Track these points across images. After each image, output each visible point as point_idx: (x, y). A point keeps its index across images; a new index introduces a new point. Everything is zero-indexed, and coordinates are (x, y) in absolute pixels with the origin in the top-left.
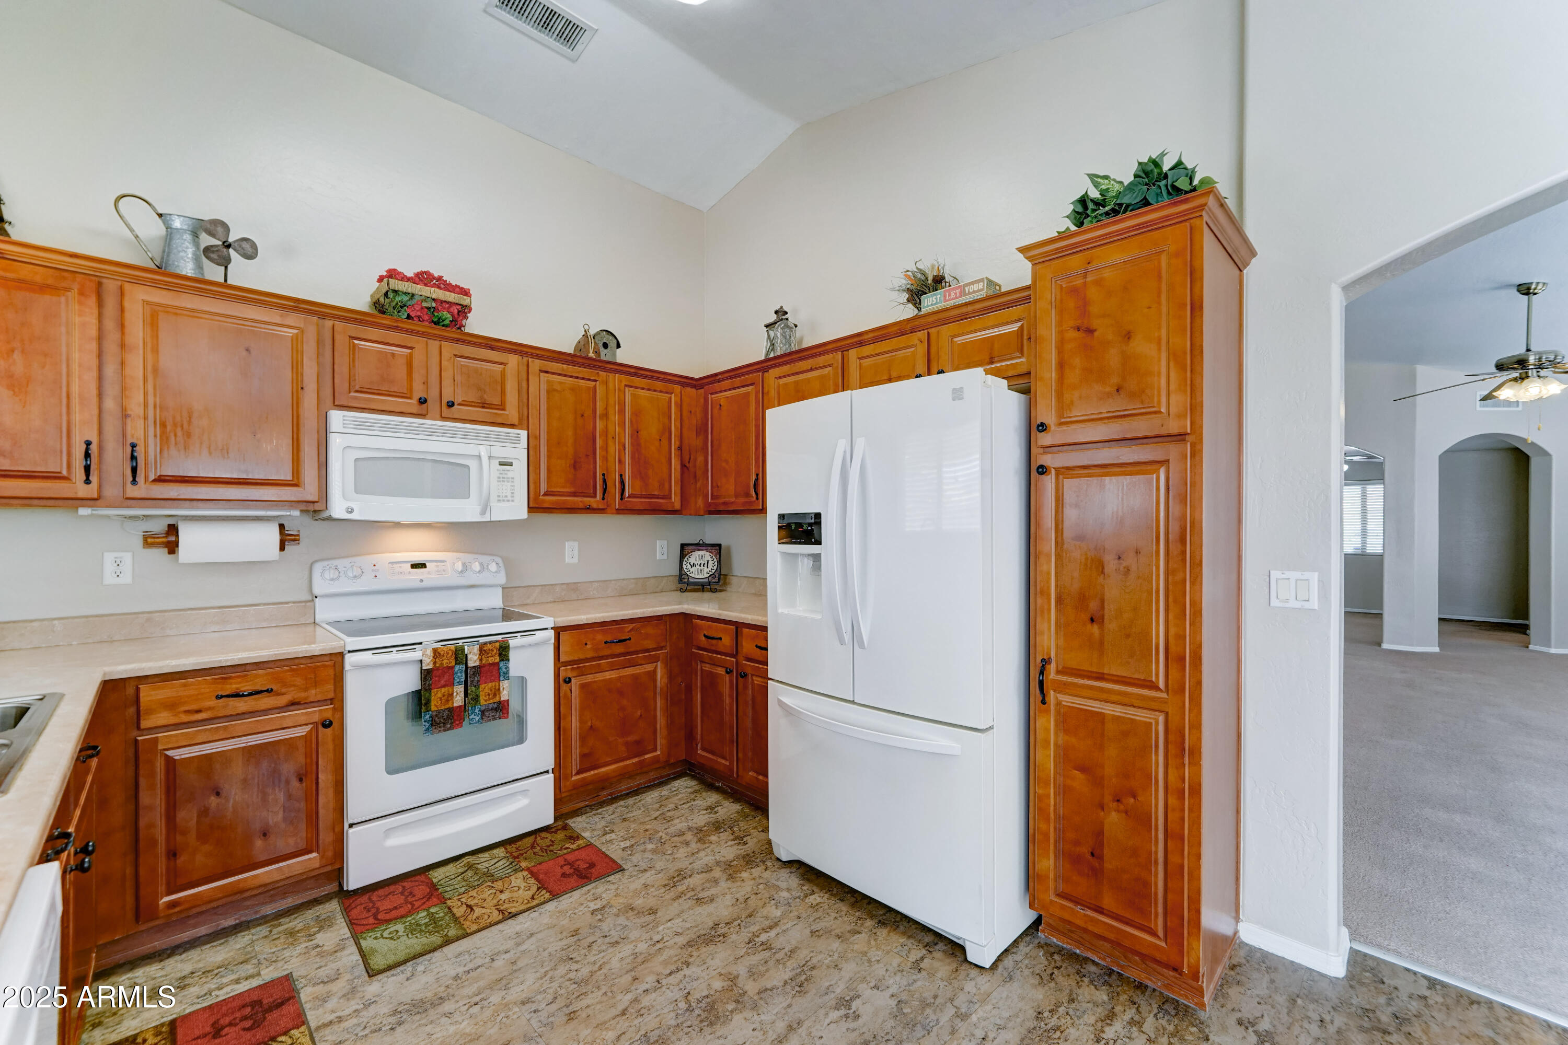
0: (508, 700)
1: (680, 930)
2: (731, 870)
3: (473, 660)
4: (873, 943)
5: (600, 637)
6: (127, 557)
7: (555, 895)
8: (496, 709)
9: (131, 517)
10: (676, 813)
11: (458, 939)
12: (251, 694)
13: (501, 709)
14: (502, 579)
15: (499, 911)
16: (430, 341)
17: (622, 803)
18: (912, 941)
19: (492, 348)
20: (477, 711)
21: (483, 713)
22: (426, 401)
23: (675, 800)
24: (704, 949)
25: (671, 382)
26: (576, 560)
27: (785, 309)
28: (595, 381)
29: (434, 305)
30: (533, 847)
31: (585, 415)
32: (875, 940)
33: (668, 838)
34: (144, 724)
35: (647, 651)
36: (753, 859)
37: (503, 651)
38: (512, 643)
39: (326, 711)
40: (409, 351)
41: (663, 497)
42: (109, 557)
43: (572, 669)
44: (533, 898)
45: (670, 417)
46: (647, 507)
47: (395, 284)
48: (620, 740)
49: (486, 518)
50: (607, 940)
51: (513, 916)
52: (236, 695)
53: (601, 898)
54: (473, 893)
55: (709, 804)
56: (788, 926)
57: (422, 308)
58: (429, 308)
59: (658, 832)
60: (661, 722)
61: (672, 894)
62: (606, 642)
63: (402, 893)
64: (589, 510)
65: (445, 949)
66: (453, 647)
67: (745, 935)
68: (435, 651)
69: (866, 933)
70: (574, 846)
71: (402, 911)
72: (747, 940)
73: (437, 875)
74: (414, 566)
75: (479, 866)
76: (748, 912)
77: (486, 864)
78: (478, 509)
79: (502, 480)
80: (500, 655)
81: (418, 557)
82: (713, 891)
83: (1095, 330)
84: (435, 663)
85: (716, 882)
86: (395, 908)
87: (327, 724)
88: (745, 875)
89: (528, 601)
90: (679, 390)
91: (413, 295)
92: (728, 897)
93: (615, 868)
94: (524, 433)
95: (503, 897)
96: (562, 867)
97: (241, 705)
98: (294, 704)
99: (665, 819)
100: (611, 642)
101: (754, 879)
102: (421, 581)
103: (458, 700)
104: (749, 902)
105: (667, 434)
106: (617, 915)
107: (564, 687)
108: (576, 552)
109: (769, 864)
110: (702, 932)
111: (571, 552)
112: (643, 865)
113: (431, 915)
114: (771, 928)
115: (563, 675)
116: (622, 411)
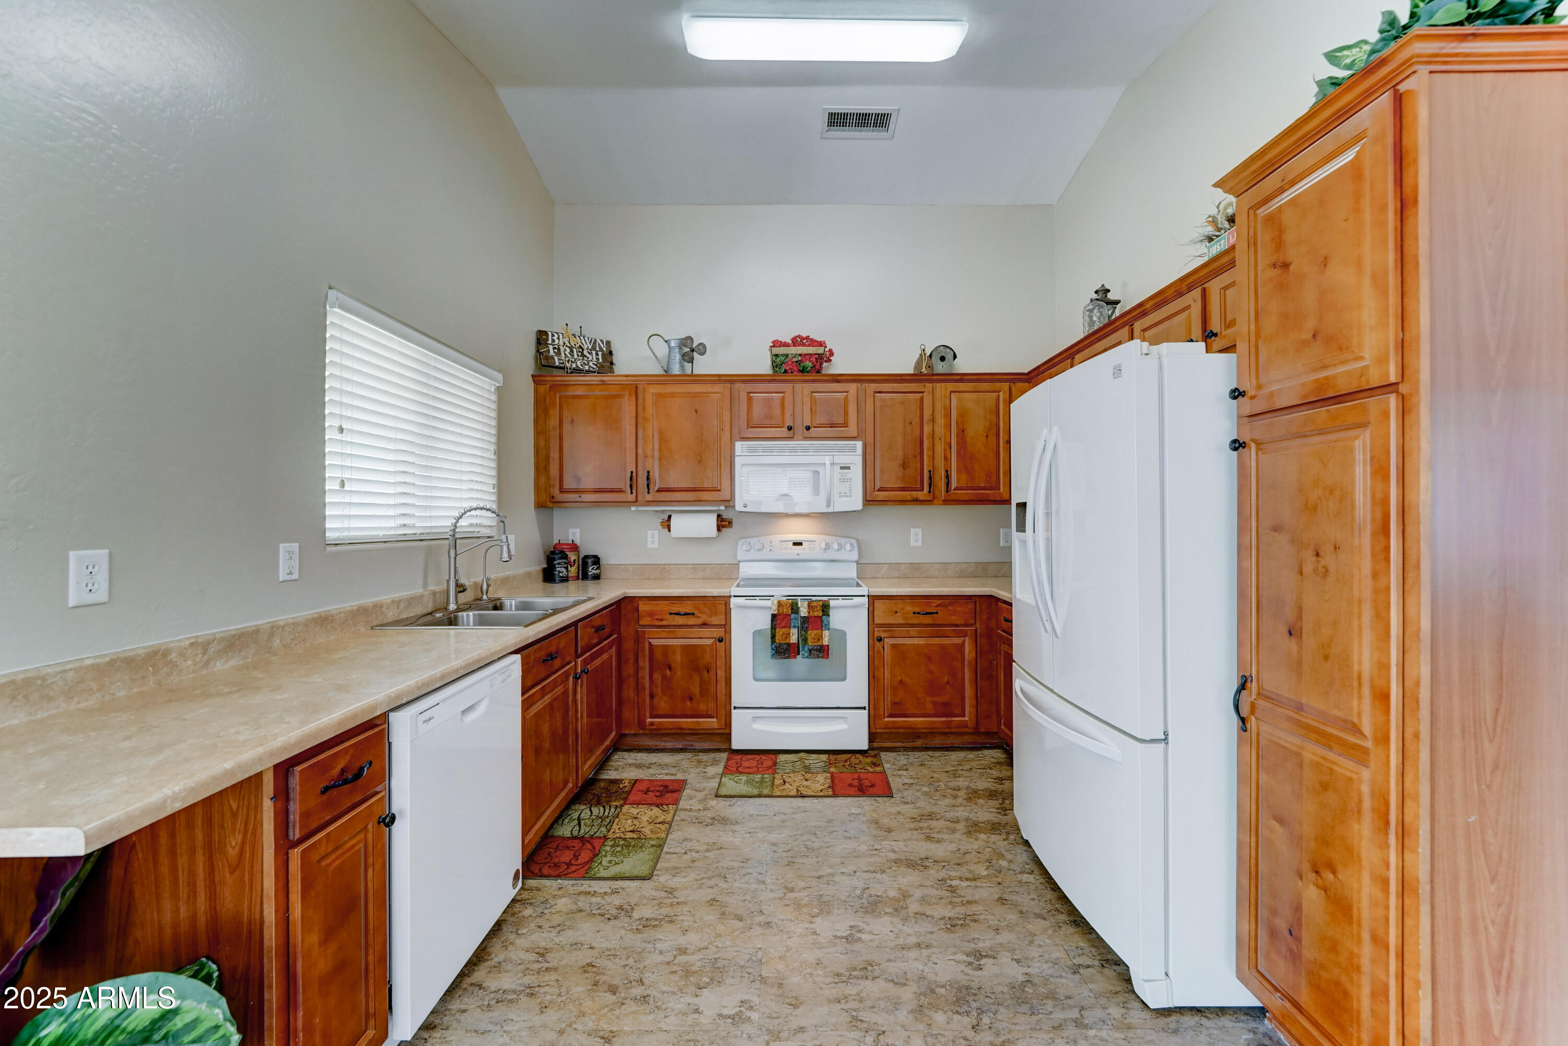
0: (828, 646)
1: (897, 850)
2: (974, 828)
3: (804, 612)
4: (1050, 932)
5: (909, 608)
6: (656, 533)
7: (835, 795)
8: (819, 651)
9: (657, 511)
10: (968, 774)
11: (766, 796)
12: (685, 614)
13: (822, 651)
14: (854, 556)
15: (797, 790)
16: (795, 385)
17: (930, 753)
18: (1093, 950)
19: (838, 381)
20: (806, 649)
21: (810, 651)
22: (791, 428)
23: (974, 764)
24: (903, 869)
25: (1000, 381)
26: (920, 544)
27: (1107, 287)
28: (923, 392)
29: (800, 358)
30: (846, 761)
31: (913, 422)
32: (1055, 931)
33: (944, 788)
34: (641, 623)
35: (956, 626)
36: (1001, 828)
37: (825, 608)
38: (832, 603)
39: (719, 633)
40: (782, 395)
41: (991, 488)
42: (649, 533)
43: (885, 631)
44: (821, 791)
45: (998, 414)
46: (973, 498)
47: (778, 350)
48: (928, 699)
49: (831, 510)
50: (846, 834)
51: (803, 796)
52: (678, 614)
53: (862, 808)
54: (792, 775)
55: (1002, 775)
56: (983, 885)
57: (793, 362)
58: (796, 362)
59: (940, 781)
60: (969, 691)
61: (913, 826)
62: (914, 613)
63: (758, 761)
64: (916, 501)
65: (757, 799)
66: (790, 601)
67: (943, 874)
68: (779, 602)
69: (1051, 922)
70: (871, 770)
71: (751, 770)
72: (940, 878)
73: (782, 758)
74: (795, 544)
75: (806, 761)
76: (960, 861)
77: (811, 762)
78: (824, 503)
79: (843, 480)
80: (823, 611)
81: (798, 538)
82: (945, 837)
83: (1291, 263)
84: (778, 610)
85: (954, 831)
86: (749, 768)
87: (720, 640)
88: (983, 836)
89: (878, 575)
90: (1007, 387)
91: (787, 355)
92: (954, 845)
93: (888, 793)
94: (859, 444)
95: (805, 783)
96: (853, 780)
97: (680, 620)
98: (704, 625)
99: (954, 774)
100: (919, 613)
101: (987, 842)
102: (798, 555)
103: (794, 639)
104: (967, 855)
105: (994, 430)
106: (864, 822)
107: (878, 644)
108: (920, 537)
109: (1012, 837)
110: (912, 858)
111: (916, 536)
112: (909, 799)
113: (762, 778)
114: (967, 879)
115: (877, 634)
116: (948, 415)
